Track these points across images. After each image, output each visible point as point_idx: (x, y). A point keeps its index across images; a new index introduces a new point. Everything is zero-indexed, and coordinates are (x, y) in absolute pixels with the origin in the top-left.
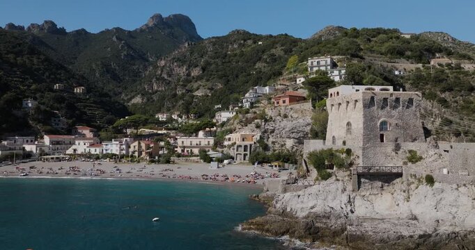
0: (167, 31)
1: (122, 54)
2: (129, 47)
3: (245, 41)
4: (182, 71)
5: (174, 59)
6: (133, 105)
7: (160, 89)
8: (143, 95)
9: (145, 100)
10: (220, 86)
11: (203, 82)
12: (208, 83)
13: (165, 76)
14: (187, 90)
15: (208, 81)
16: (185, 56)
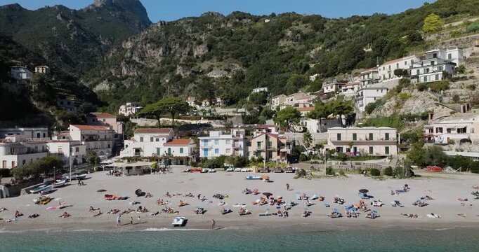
1: (72, 35)
2: (78, 27)
3: (240, 19)
4: (158, 54)
5: (146, 39)
6: (100, 92)
7: (131, 74)
8: (109, 80)
9: (113, 86)
10: (238, 67)
11: (214, 62)
12: (221, 63)
13: (137, 59)
14: (193, 71)
15: (221, 60)
16: (160, 37)
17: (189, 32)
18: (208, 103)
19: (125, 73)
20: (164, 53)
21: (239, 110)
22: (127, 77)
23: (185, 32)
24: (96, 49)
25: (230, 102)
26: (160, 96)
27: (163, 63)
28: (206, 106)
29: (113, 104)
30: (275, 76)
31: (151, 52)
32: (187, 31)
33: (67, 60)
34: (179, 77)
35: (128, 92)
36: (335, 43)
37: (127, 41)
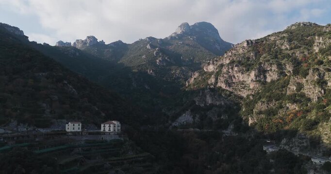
2: (163, 53)
13: (223, 86)
16: (248, 58)
17: (287, 49)
19: (210, 102)
20: (256, 76)
22: (212, 106)
31: (239, 77)
32: (283, 48)
37: (209, 64)
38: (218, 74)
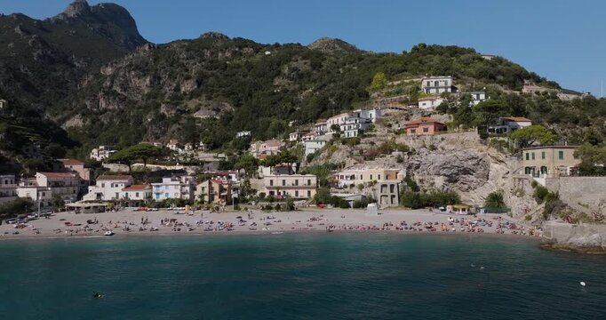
0: (98, 26)
1: (35, 54)
2: (45, 43)
4: (144, 84)
5: (131, 65)
6: (71, 128)
7: (111, 107)
8: (83, 115)
9: (88, 122)
10: (228, 107)
11: (203, 100)
12: (210, 102)
13: (118, 90)
14: (178, 110)
15: (210, 99)
16: (147, 64)
17: (183, 59)
18: (191, 147)
19: (104, 106)
20: (151, 82)
21: (220, 156)
22: (105, 111)
23: (178, 58)
24: (68, 73)
25: (214, 146)
26: (139, 138)
27: (149, 96)
28: (189, 150)
29: (86, 144)
30: (261, 119)
31: (135, 82)
32: (181, 56)
33: (28, 87)
34: (163, 116)
35: (106, 129)
36: (325, 85)
37: (107, 66)
38: (113, 77)
